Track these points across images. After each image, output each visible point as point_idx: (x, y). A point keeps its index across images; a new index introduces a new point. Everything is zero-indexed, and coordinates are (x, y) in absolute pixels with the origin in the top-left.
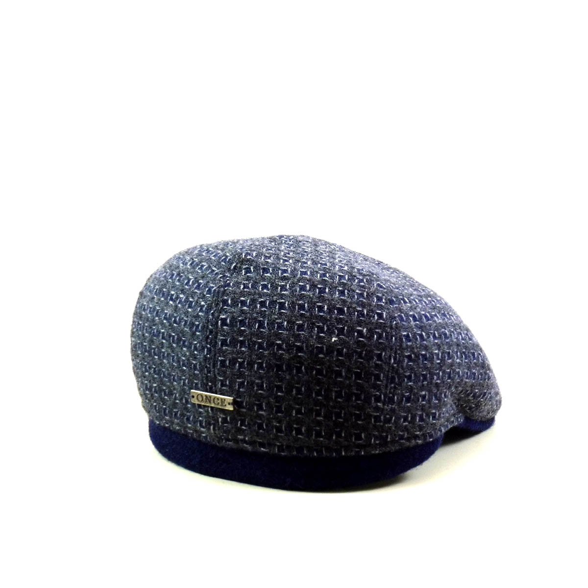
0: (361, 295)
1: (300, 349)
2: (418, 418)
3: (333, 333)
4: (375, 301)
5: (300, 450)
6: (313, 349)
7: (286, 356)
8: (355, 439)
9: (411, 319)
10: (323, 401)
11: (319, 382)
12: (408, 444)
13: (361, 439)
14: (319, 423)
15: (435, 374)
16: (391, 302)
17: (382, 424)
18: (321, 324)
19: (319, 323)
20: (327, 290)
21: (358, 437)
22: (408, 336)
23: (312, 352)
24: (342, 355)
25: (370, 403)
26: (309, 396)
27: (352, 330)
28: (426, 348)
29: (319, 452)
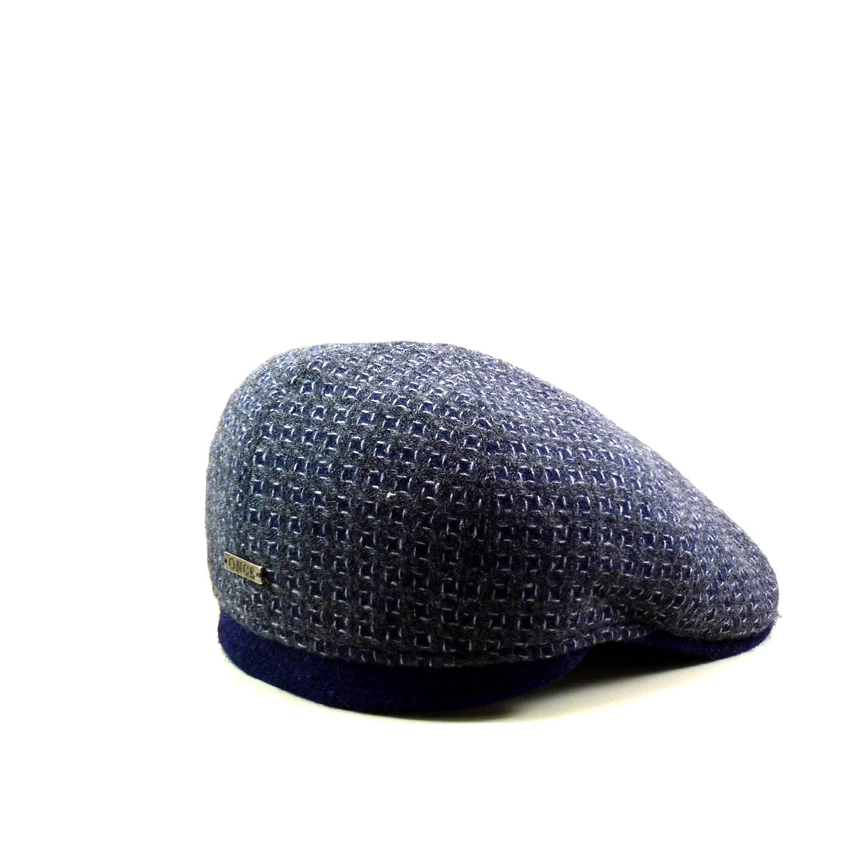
0: (445, 434)
1: (343, 505)
2: (519, 622)
3: (391, 485)
4: (465, 444)
5: (343, 650)
6: (360, 506)
7: (326, 513)
8: (418, 643)
9: (521, 475)
10: (371, 582)
11: (365, 556)
12: (504, 659)
13: (426, 643)
14: (365, 614)
15: (555, 560)
16: (492, 448)
17: (457, 625)
18: (377, 471)
19: (374, 470)
20: (397, 424)
21: (422, 641)
22: (507, 498)
23: (359, 509)
24: (400, 519)
25: (437, 593)
26: (354, 573)
27: (420, 483)
28: (538, 520)
29: (369, 656)
